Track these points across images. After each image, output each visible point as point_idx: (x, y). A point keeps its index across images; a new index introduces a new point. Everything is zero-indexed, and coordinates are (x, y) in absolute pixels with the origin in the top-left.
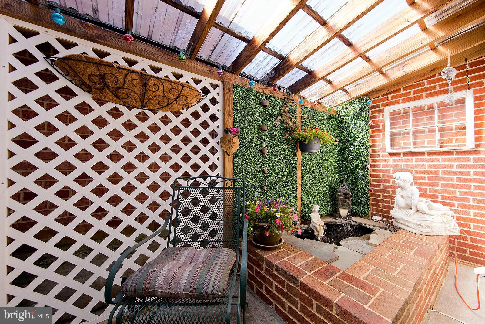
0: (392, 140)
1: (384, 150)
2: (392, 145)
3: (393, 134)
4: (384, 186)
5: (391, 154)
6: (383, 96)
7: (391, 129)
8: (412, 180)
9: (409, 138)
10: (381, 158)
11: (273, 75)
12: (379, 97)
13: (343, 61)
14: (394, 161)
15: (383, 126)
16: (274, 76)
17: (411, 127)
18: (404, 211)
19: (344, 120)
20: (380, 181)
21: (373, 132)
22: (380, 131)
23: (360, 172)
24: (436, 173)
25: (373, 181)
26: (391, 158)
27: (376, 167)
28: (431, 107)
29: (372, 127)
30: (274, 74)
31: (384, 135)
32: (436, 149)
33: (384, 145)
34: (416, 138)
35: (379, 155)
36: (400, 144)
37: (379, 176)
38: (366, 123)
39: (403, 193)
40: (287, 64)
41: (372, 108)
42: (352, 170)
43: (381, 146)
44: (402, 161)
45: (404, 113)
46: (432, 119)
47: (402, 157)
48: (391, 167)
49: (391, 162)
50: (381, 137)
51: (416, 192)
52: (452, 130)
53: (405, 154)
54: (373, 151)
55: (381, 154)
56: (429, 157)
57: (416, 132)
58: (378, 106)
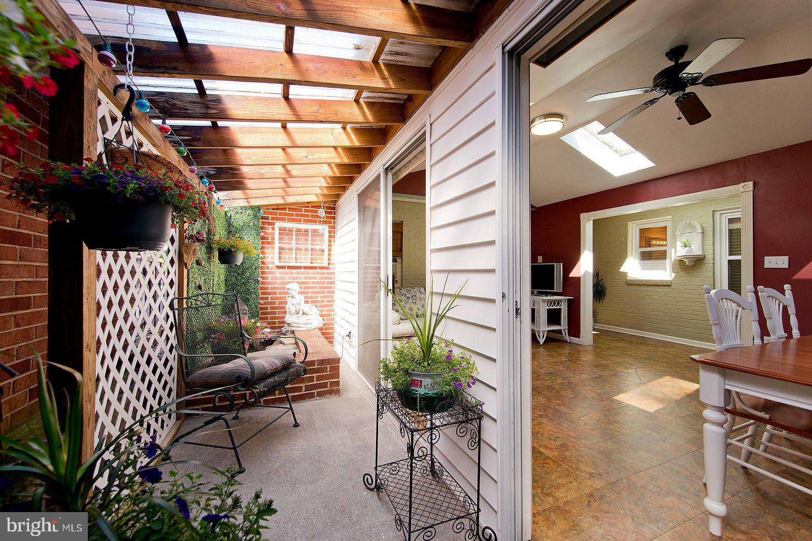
0: (280, 253)
1: (273, 263)
2: (280, 258)
3: (281, 249)
4: (272, 298)
5: (278, 267)
6: (273, 209)
7: (279, 243)
8: (299, 290)
9: (292, 254)
10: (270, 270)
11: (213, 173)
12: (269, 209)
13: (270, 185)
14: (280, 273)
15: (273, 238)
16: (215, 174)
17: (294, 245)
18: (295, 316)
19: (235, 224)
20: (268, 293)
21: (263, 243)
22: (269, 243)
23: (252, 285)
24: (308, 283)
25: (262, 293)
26: (279, 271)
27: (264, 279)
28: (307, 231)
29: (263, 238)
30: (215, 172)
31: (273, 248)
32: (309, 264)
33: (273, 258)
34: (296, 254)
35: (268, 267)
36: (285, 259)
37: (267, 288)
38: (258, 234)
39: (294, 301)
40: (236, 172)
41: (262, 218)
42: (243, 283)
43: (270, 259)
44: (286, 273)
45: (289, 231)
46: (307, 240)
47: (287, 270)
48: (278, 279)
49: (278, 275)
50: (270, 250)
51: (302, 298)
52: (317, 251)
53: (289, 268)
54: (263, 263)
55: (270, 266)
56: (304, 271)
57: (297, 249)
58: (267, 218)
